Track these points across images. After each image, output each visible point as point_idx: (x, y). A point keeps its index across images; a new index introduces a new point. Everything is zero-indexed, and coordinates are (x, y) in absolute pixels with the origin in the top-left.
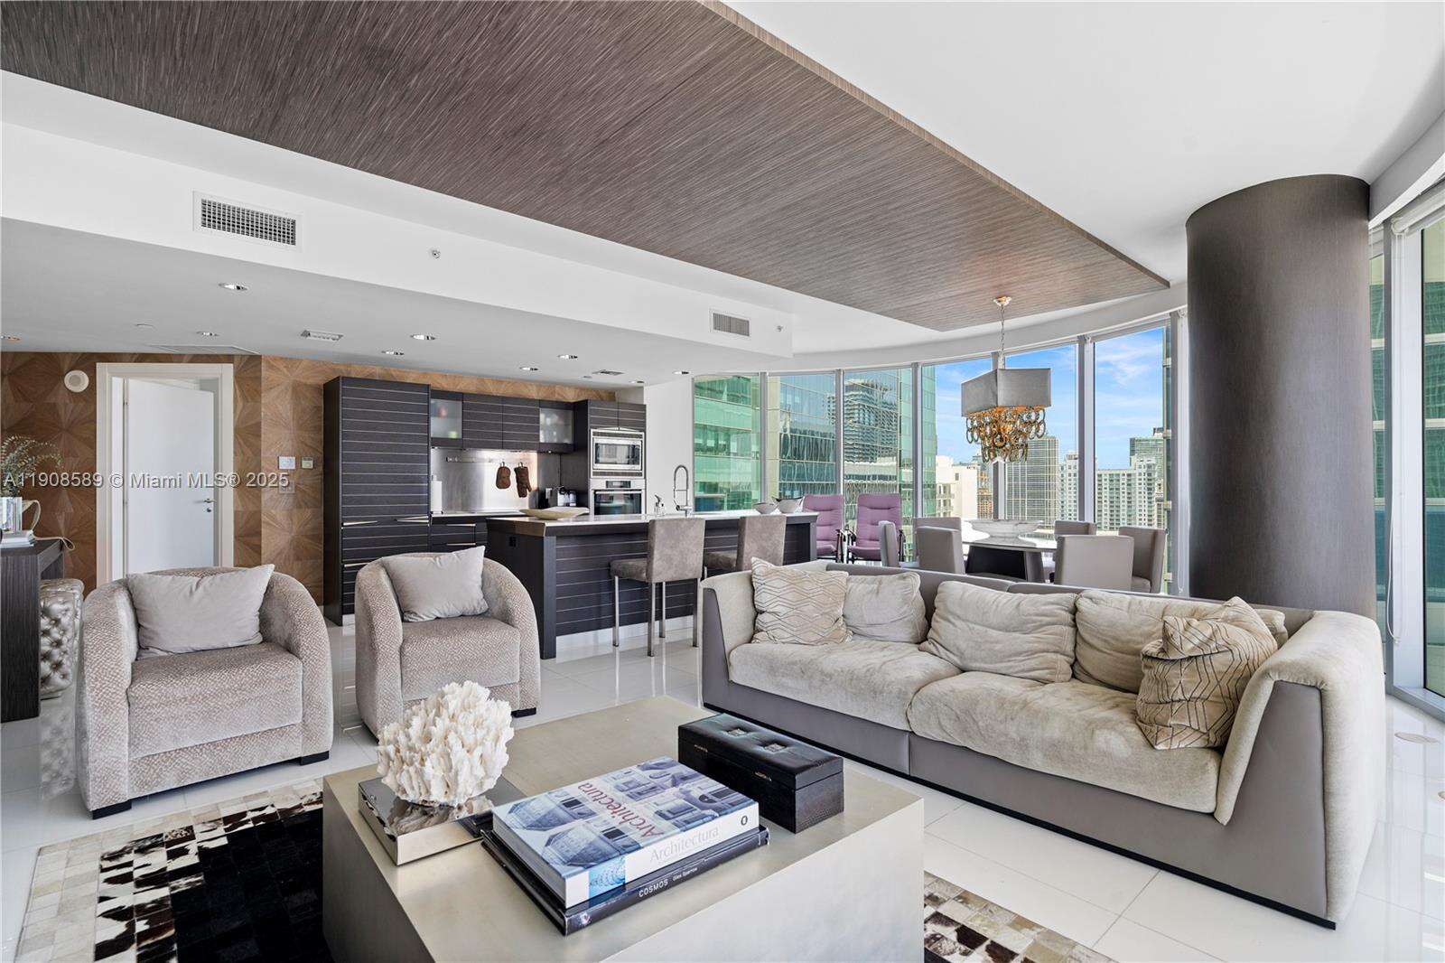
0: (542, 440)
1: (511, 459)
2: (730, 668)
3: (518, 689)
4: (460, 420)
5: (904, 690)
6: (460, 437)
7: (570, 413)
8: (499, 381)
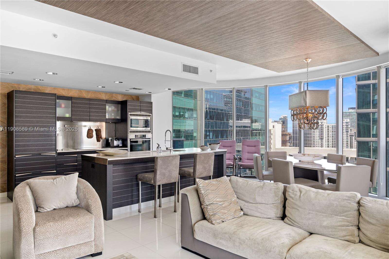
0: (107, 117)
1: (93, 125)
2: (194, 233)
3: (93, 244)
4: (70, 109)
5: (282, 251)
6: (71, 116)
7: (120, 106)
8: (88, 92)
